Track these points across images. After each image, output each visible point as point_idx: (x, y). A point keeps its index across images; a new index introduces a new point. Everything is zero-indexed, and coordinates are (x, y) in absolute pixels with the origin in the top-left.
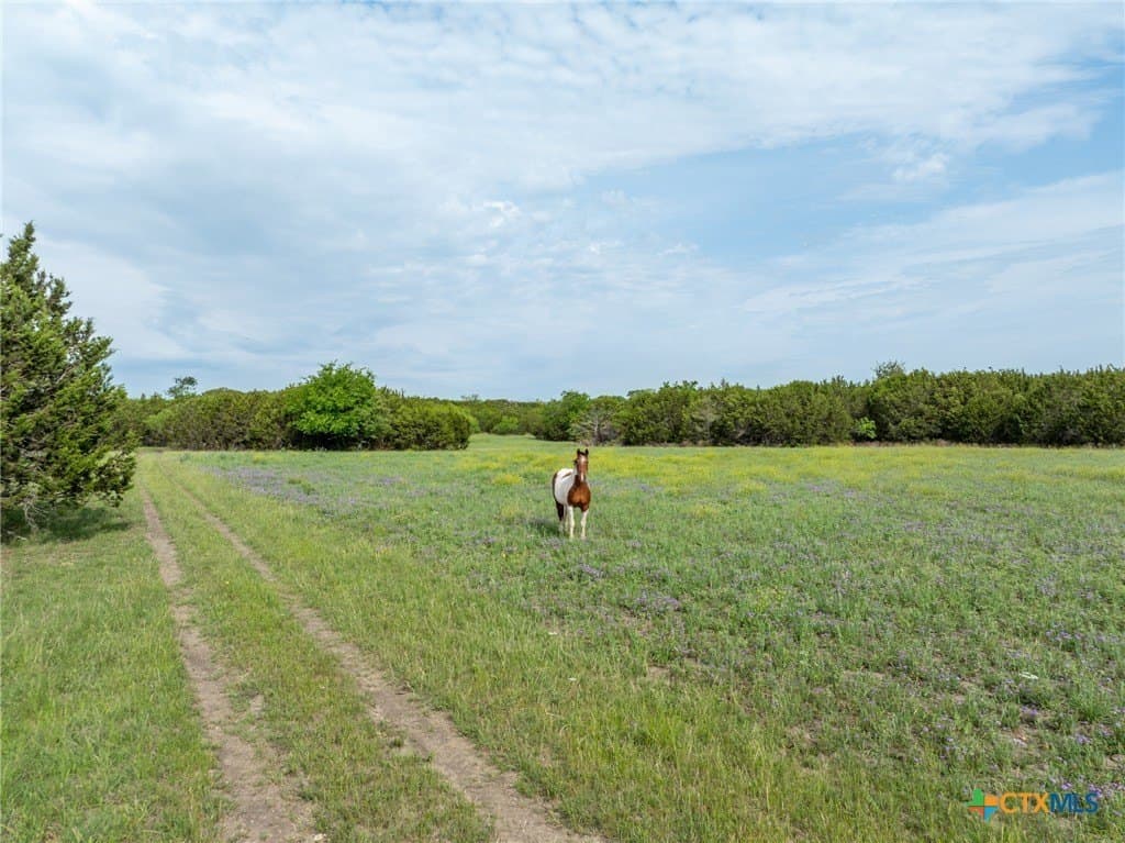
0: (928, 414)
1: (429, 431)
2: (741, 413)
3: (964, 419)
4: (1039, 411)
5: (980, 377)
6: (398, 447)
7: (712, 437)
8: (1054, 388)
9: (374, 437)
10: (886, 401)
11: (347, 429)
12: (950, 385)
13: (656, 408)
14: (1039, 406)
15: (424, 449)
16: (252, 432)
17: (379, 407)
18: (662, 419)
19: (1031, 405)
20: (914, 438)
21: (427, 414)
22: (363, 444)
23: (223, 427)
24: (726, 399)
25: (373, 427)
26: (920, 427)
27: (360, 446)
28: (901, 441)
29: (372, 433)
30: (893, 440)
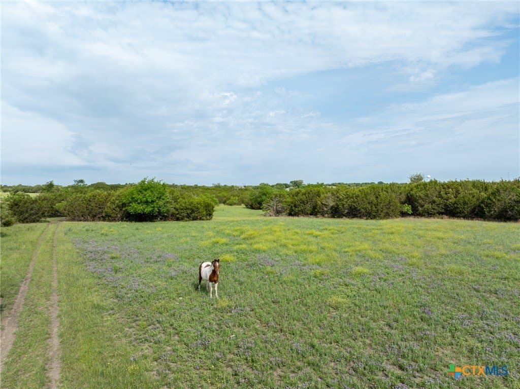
0: (438, 203)
1: (193, 211)
2: (346, 202)
3: (456, 205)
4: (494, 202)
5: (463, 184)
6: (178, 219)
7: (332, 213)
8: (501, 191)
9: (166, 214)
10: (417, 196)
11: (153, 211)
12: (449, 188)
13: (304, 198)
14: (494, 200)
15: (190, 220)
16: (106, 212)
17: (168, 200)
18: (307, 203)
19: (490, 200)
20: (431, 214)
21: (192, 203)
22: (160, 218)
23: (92, 209)
24: (338, 194)
25: (165, 210)
26: (434, 209)
27: (159, 219)
28: (424, 215)
29: (164, 213)
30: (421, 215)
